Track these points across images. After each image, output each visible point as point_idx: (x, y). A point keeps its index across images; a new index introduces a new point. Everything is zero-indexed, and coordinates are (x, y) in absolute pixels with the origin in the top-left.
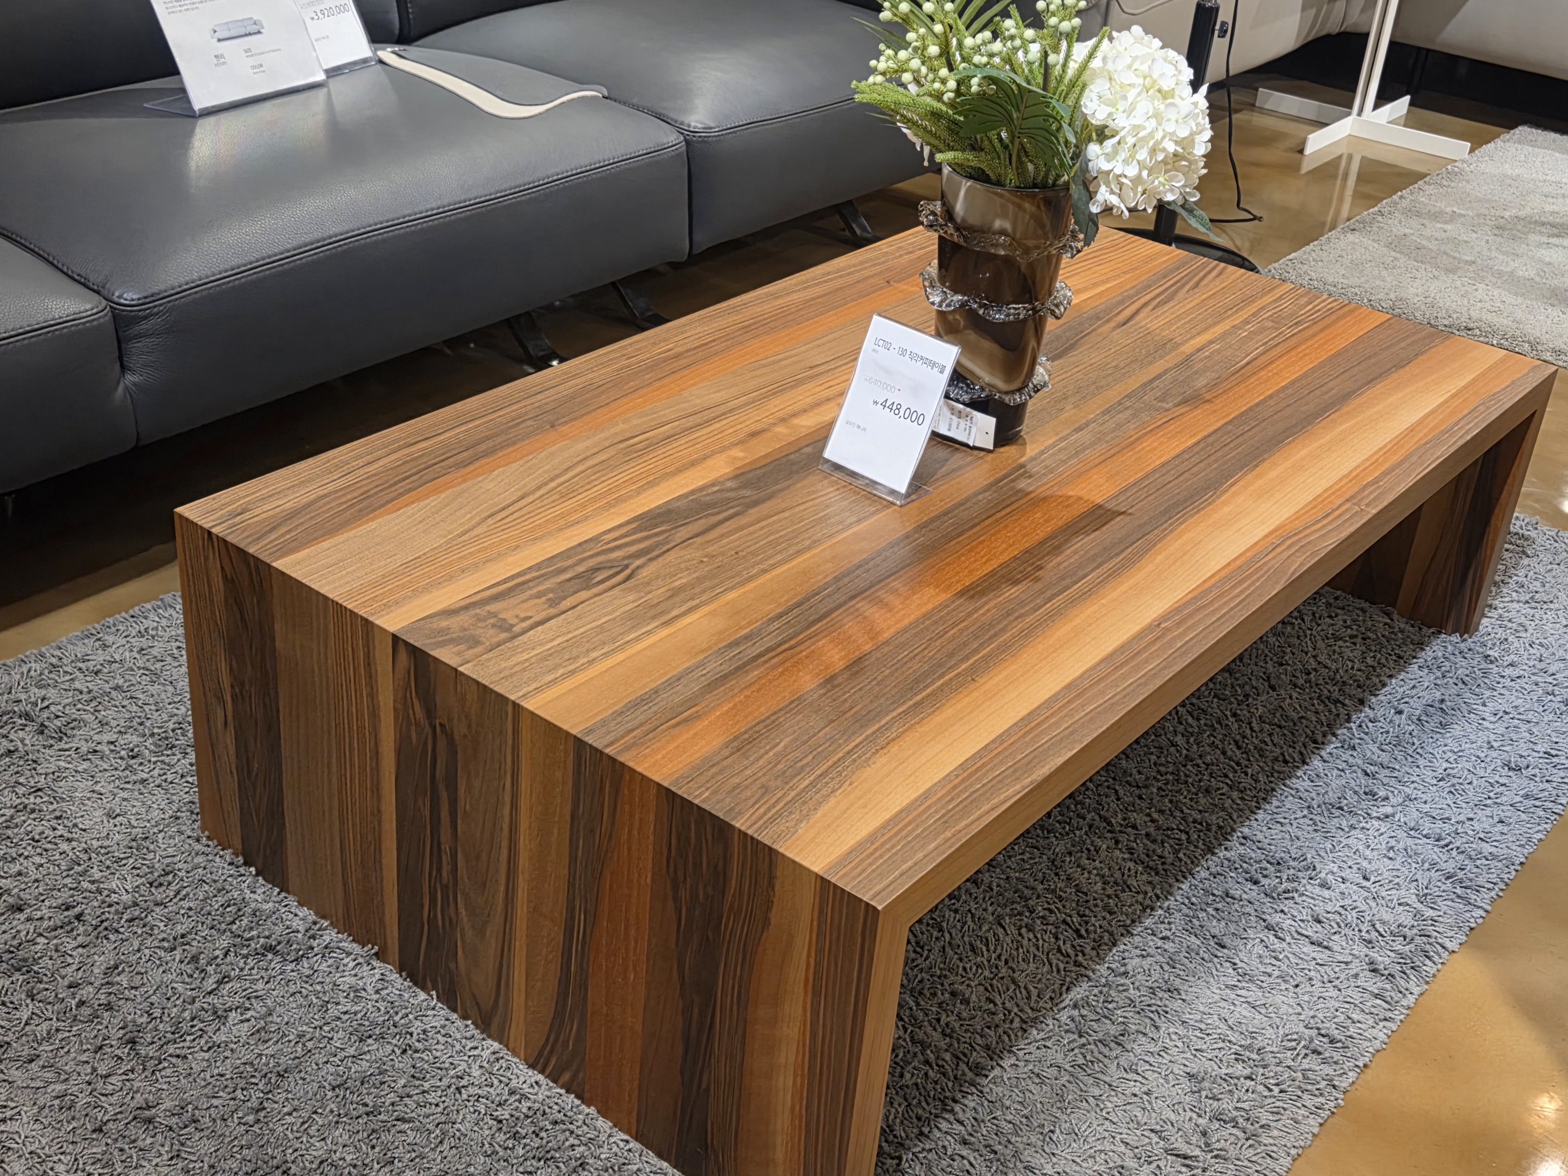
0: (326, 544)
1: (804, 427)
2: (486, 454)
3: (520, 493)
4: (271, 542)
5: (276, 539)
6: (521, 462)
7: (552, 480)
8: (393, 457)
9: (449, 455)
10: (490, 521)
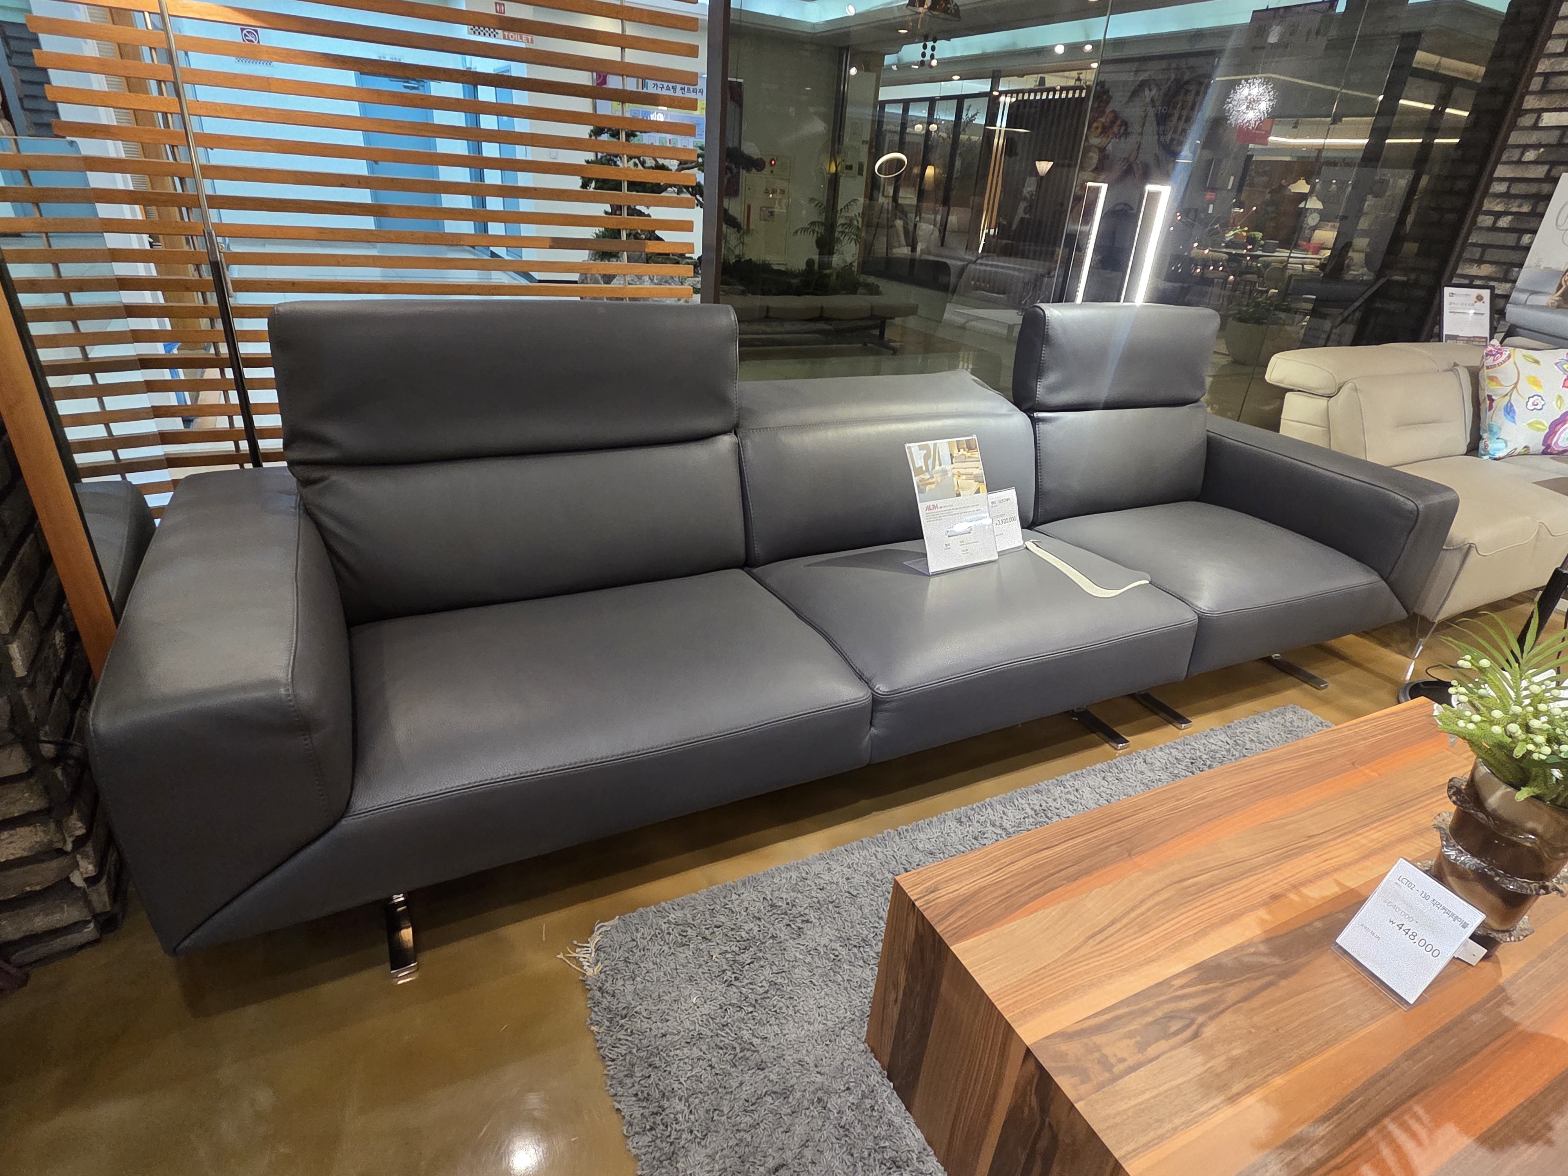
0: (984, 937)
1: (1312, 898)
2: (1087, 872)
3: (1111, 918)
4: (950, 925)
5: (954, 922)
6: (1110, 886)
7: (1133, 909)
8: (1028, 860)
9: (1062, 867)
10: (1092, 942)
